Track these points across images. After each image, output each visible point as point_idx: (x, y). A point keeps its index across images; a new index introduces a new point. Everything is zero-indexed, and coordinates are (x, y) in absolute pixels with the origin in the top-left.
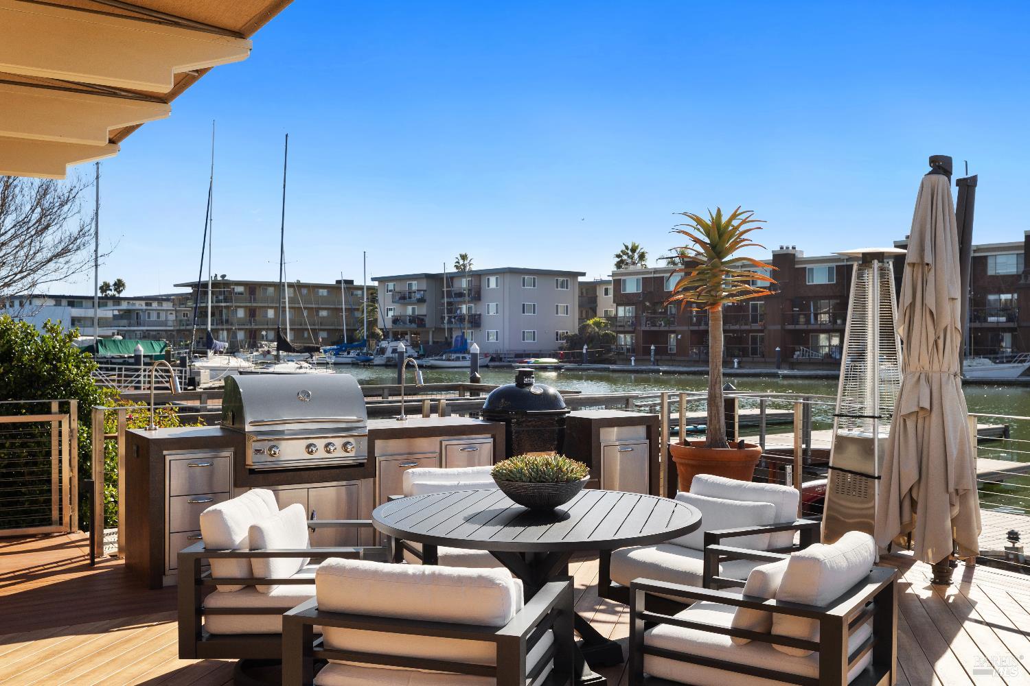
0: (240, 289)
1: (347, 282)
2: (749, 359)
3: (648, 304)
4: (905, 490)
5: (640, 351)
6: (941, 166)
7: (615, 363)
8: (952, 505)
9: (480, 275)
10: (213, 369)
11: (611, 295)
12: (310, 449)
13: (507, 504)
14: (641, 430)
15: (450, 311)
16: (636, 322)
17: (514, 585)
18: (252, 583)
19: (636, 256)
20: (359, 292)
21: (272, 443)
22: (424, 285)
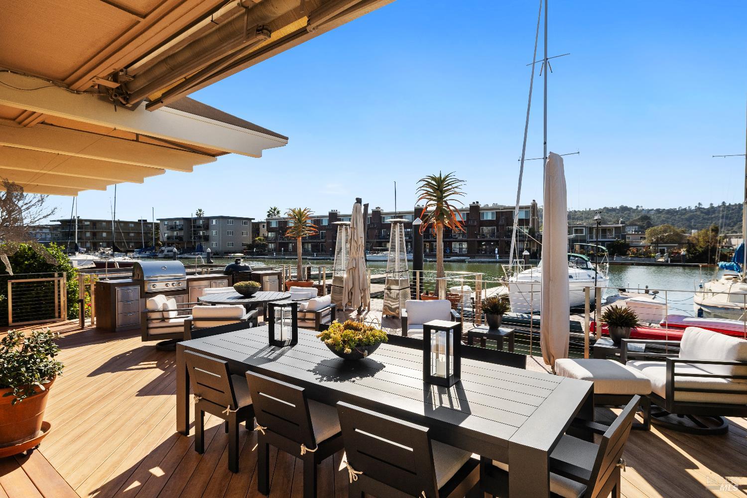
0: (88, 223)
1: (144, 221)
2: (320, 253)
3: (281, 232)
4: (350, 290)
5: (277, 250)
6: (359, 201)
7: (267, 255)
8: (361, 293)
9: (208, 219)
10: (79, 261)
11: (266, 228)
12: (166, 285)
13: (239, 295)
14: (276, 277)
15: (194, 234)
16: (276, 238)
17: (244, 310)
18: (163, 319)
19: (276, 212)
20: (150, 225)
21: (153, 284)
22: (182, 223)
